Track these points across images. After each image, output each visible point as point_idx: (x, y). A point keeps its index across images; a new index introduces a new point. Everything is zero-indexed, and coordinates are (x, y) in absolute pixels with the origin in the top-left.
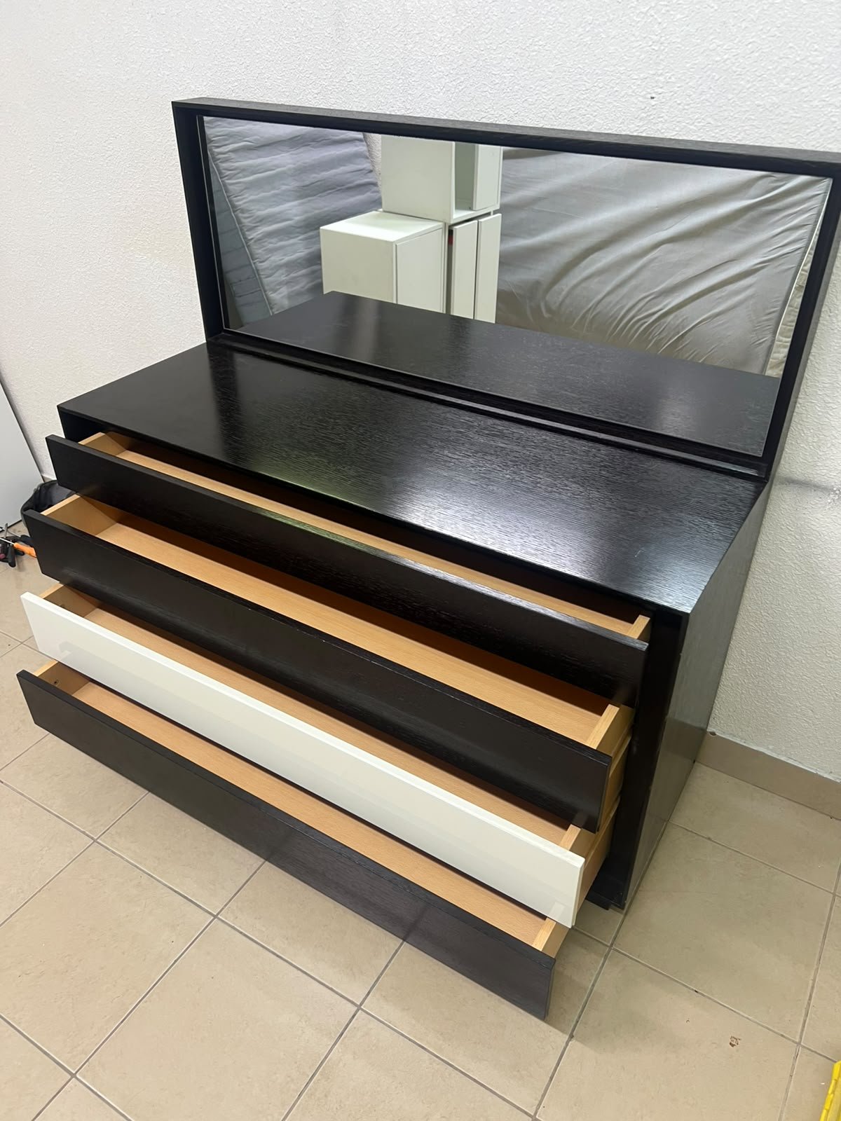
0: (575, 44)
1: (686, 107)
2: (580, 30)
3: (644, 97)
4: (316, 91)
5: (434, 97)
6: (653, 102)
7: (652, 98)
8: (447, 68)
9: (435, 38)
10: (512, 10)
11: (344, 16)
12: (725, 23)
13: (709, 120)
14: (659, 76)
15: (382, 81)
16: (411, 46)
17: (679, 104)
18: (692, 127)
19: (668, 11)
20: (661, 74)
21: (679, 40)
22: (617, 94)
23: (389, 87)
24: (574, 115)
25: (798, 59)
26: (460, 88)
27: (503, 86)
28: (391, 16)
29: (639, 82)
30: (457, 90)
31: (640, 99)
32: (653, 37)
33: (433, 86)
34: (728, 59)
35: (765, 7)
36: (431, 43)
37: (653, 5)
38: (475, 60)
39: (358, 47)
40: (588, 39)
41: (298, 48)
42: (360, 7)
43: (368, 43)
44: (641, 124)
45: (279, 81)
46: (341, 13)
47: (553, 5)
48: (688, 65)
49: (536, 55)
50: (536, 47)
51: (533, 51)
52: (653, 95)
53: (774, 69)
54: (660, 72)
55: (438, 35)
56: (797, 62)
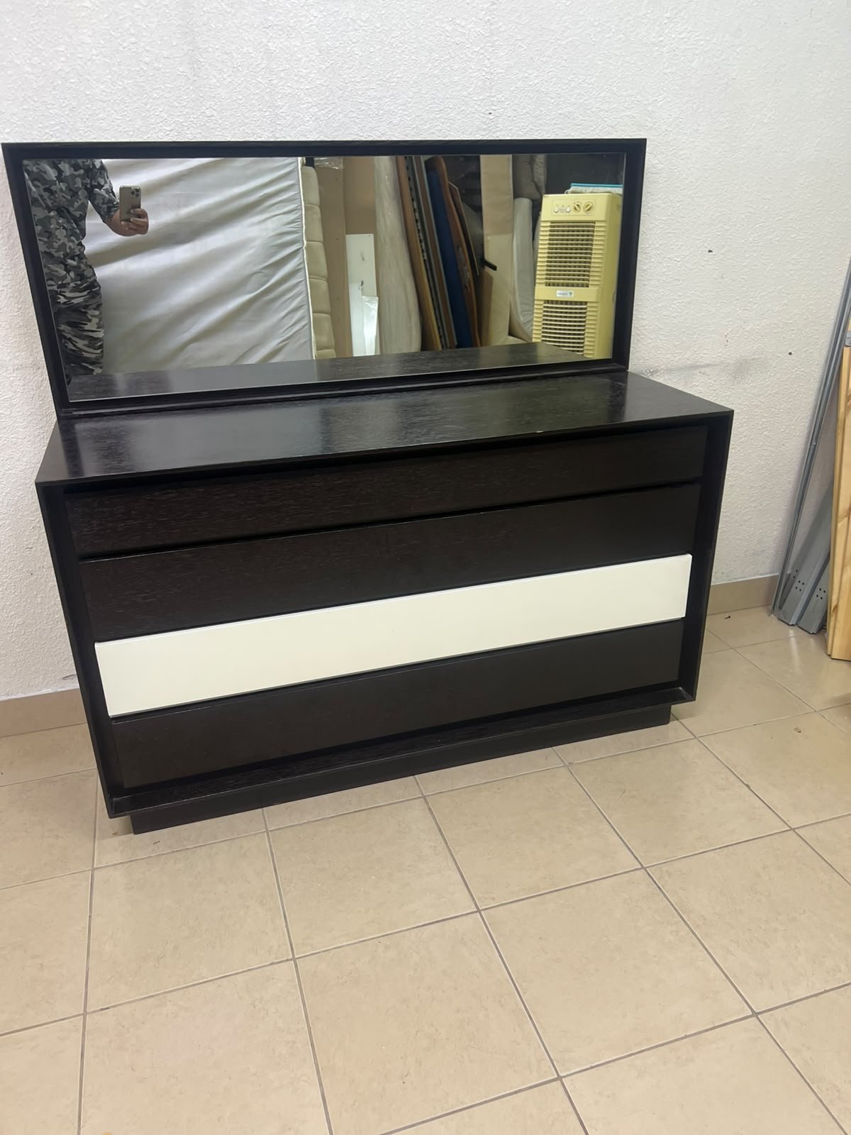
0: (427, 76)
1: (515, 119)
2: (429, 65)
3: (484, 113)
4: (168, 129)
5: (304, 125)
6: (491, 117)
7: (490, 114)
8: (315, 99)
9: (301, 73)
10: (372, 50)
11: (199, 56)
12: (532, 58)
13: (530, 127)
14: (492, 97)
15: (247, 114)
16: (276, 81)
17: (509, 117)
18: (520, 133)
19: (493, 50)
20: (494, 96)
21: (503, 71)
22: (464, 112)
23: (254, 119)
24: (432, 131)
25: (580, 81)
26: (330, 116)
27: (369, 112)
28: (253, 55)
29: (479, 103)
30: (326, 118)
31: (482, 115)
32: (485, 69)
33: (302, 116)
34: (538, 83)
35: (556, 47)
36: (296, 78)
37: (482, 46)
38: (341, 92)
39: (217, 84)
40: (437, 71)
41: (144, 87)
42: (217, 47)
43: (230, 80)
44: (484, 133)
45: (118, 121)
46: (195, 52)
47: (406, 46)
48: (512, 89)
49: (395, 85)
50: (395, 79)
51: (393, 82)
52: (491, 112)
53: (567, 88)
54: (493, 94)
55: (304, 71)
56: (580, 83)
